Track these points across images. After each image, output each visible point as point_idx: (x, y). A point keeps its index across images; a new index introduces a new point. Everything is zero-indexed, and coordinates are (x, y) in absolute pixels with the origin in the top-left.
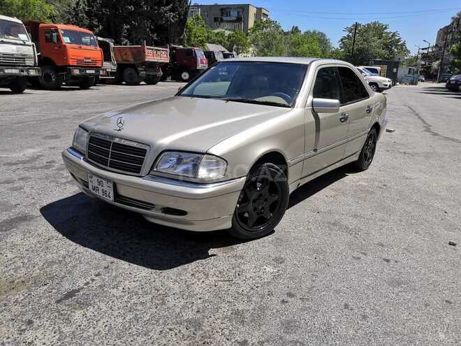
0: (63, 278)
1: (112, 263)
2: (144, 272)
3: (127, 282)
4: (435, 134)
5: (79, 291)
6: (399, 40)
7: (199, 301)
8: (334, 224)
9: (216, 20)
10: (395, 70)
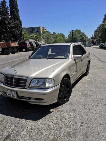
0: (3, 130)
1: (19, 121)
2: (31, 122)
3: (27, 128)
4: (102, 61)
5: (10, 135)
6: (85, 34)
7: (54, 131)
8: (86, 94)
9: (31, 32)
10: (85, 43)
